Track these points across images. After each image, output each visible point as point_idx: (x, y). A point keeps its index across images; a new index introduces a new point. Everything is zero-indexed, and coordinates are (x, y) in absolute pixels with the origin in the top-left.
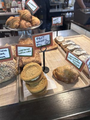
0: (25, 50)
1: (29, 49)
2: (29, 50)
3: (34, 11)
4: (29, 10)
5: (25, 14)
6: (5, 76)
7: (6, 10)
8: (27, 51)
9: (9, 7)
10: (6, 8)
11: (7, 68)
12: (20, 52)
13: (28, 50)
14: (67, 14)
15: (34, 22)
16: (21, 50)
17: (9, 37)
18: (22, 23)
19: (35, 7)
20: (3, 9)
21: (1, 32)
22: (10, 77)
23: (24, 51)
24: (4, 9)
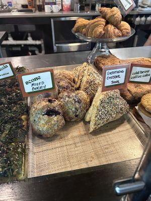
0: (143, 72)
1: (148, 71)
2: (148, 73)
3: (126, 11)
4: (120, 7)
5: (115, 14)
6: (117, 112)
7: (33, 7)
8: (144, 74)
9: (41, 3)
10: (35, 4)
11: (118, 100)
12: (134, 76)
13: (146, 74)
14: (138, 19)
15: (125, 29)
16: (137, 73)
17: (35, 54)
18: (109, 29)
19: (130, 4)
20: (29, 7)
21: (23, 46)
22: (122, 114)
23: (140, 75)
24: (30, 5)
